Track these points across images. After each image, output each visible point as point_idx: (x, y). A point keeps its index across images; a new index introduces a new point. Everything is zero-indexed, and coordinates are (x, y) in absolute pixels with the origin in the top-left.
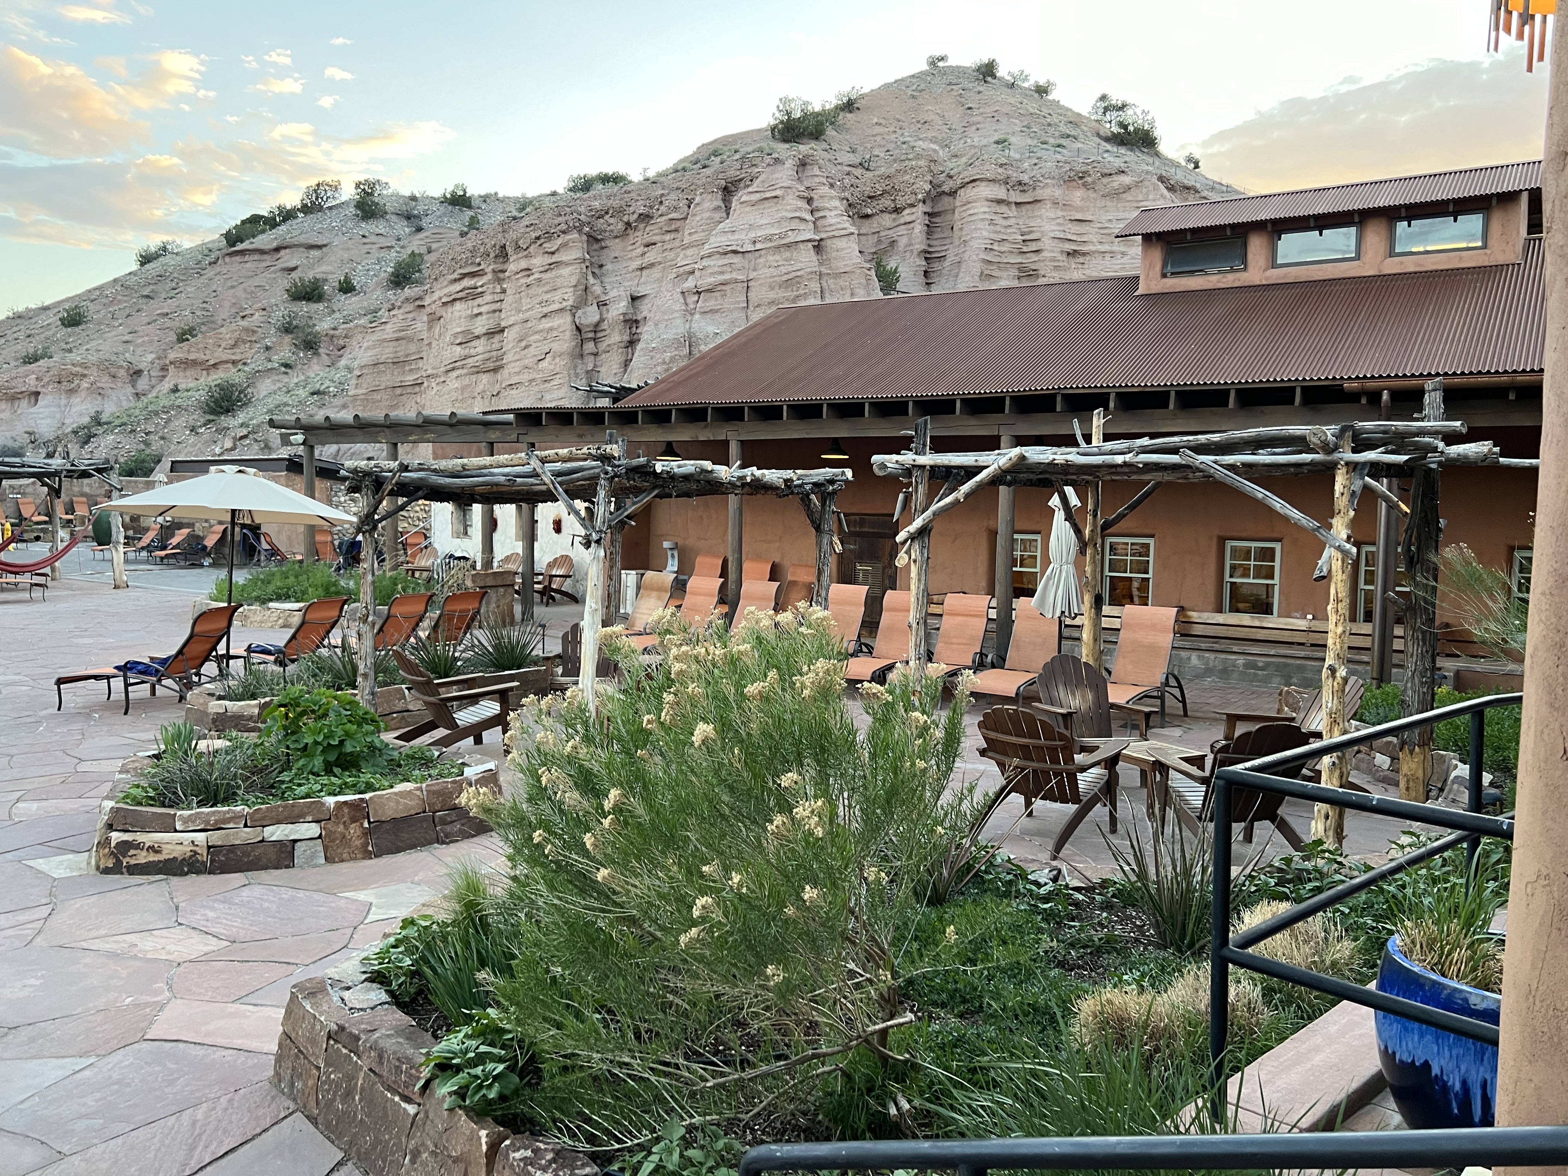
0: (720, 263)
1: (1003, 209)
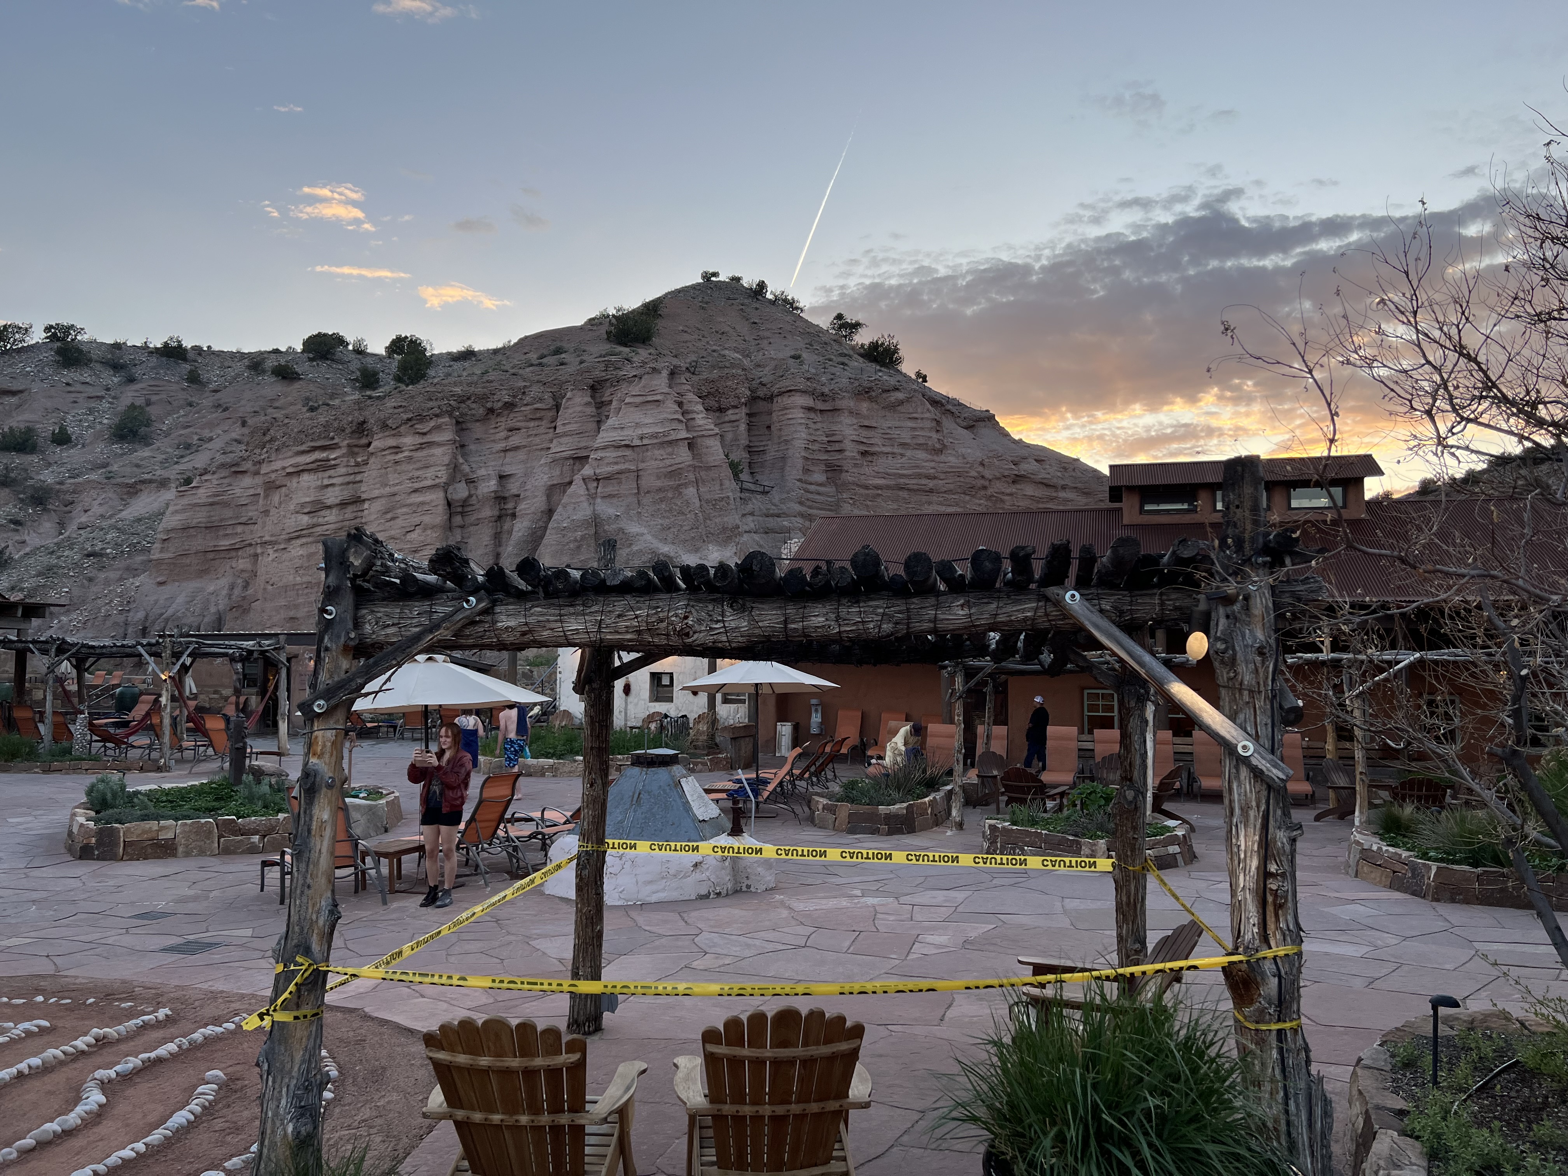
0: (615, 454)
1: (812, 415)
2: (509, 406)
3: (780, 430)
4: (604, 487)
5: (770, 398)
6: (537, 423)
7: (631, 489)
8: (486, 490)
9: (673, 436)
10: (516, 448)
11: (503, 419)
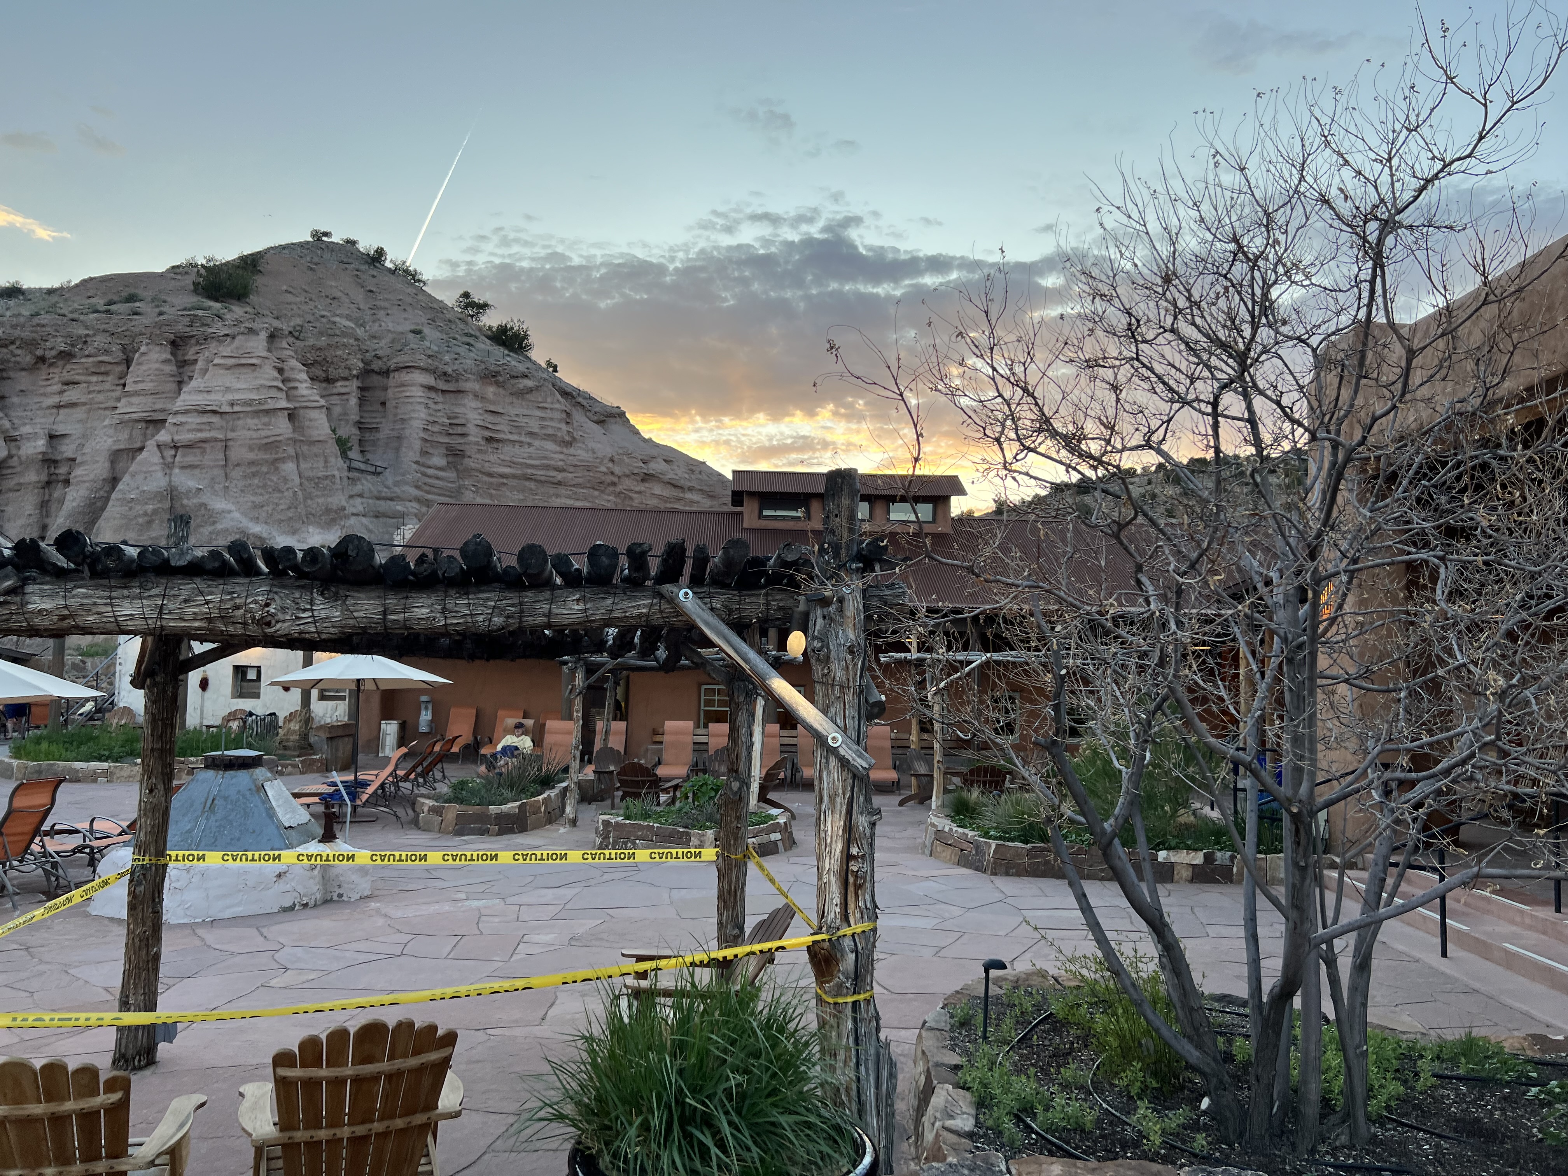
0: (199, 420)
1: (433, 395)
2: (66, 356)
3: (396, 407)
4: (184, 456)
5: (386, 373)
6: (100, 378)
7: (217, 460)
8: (30, 451)
9: (271, 404)
10: (73, 405)
11: (56, 370)
